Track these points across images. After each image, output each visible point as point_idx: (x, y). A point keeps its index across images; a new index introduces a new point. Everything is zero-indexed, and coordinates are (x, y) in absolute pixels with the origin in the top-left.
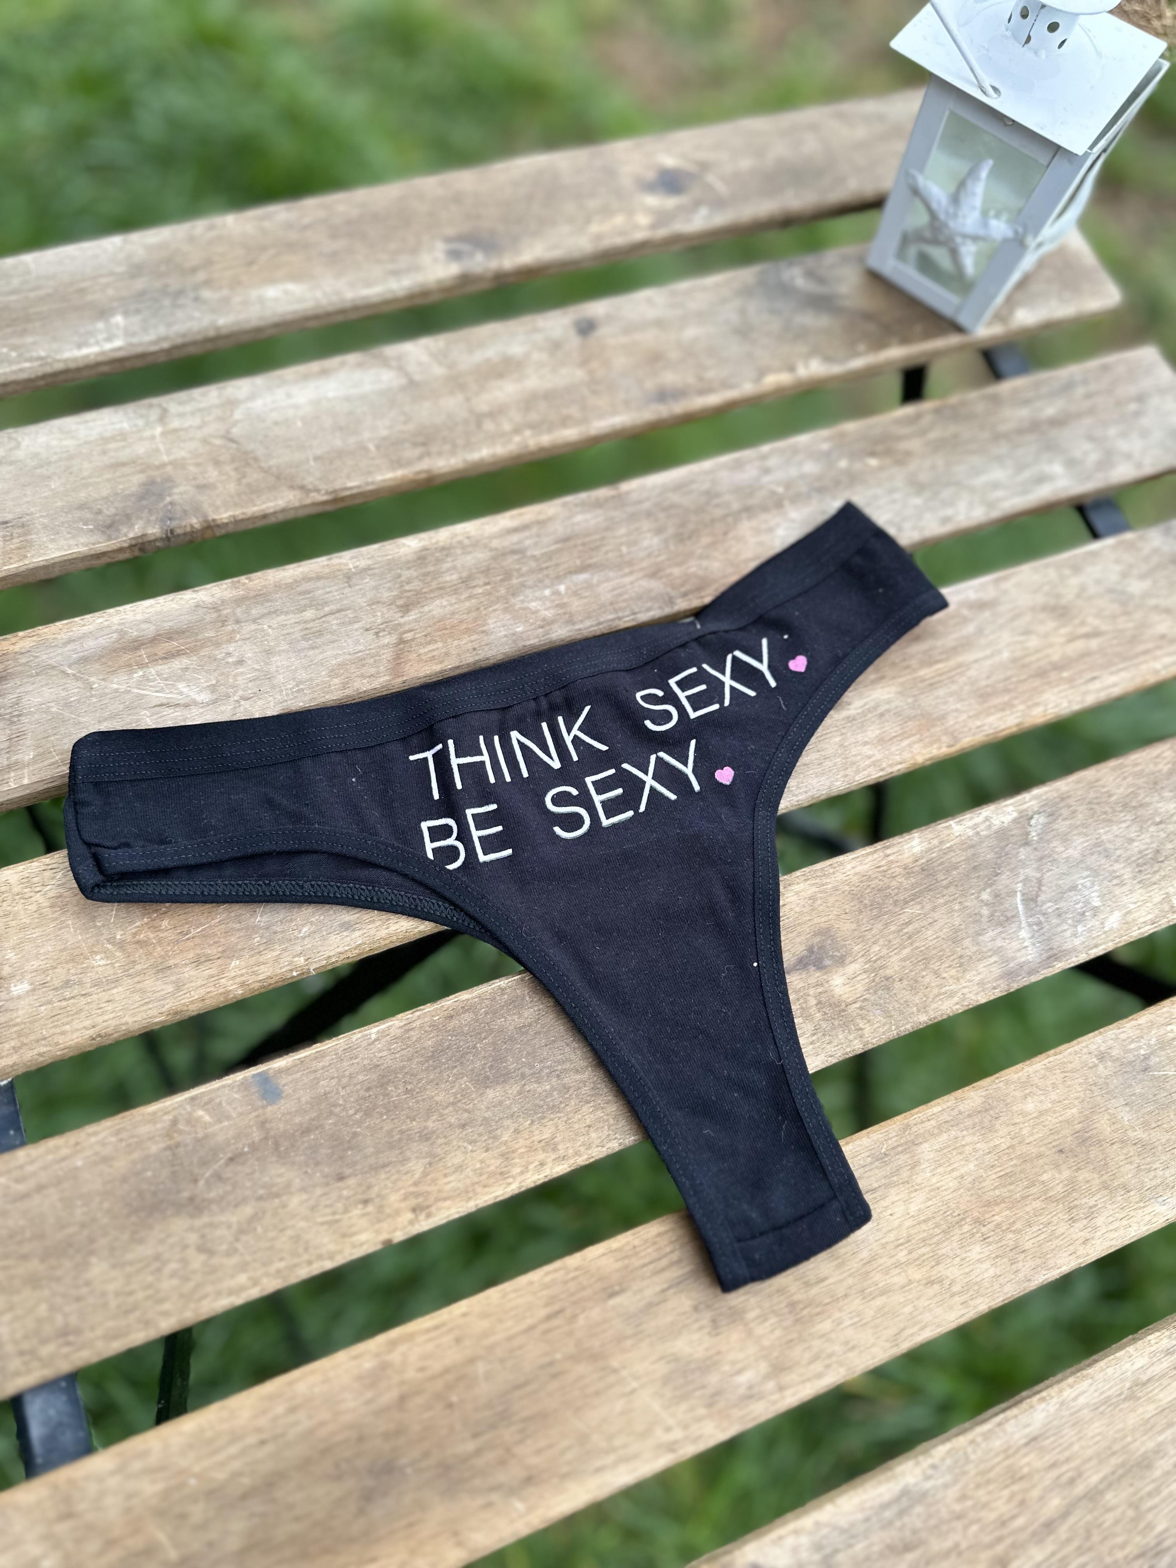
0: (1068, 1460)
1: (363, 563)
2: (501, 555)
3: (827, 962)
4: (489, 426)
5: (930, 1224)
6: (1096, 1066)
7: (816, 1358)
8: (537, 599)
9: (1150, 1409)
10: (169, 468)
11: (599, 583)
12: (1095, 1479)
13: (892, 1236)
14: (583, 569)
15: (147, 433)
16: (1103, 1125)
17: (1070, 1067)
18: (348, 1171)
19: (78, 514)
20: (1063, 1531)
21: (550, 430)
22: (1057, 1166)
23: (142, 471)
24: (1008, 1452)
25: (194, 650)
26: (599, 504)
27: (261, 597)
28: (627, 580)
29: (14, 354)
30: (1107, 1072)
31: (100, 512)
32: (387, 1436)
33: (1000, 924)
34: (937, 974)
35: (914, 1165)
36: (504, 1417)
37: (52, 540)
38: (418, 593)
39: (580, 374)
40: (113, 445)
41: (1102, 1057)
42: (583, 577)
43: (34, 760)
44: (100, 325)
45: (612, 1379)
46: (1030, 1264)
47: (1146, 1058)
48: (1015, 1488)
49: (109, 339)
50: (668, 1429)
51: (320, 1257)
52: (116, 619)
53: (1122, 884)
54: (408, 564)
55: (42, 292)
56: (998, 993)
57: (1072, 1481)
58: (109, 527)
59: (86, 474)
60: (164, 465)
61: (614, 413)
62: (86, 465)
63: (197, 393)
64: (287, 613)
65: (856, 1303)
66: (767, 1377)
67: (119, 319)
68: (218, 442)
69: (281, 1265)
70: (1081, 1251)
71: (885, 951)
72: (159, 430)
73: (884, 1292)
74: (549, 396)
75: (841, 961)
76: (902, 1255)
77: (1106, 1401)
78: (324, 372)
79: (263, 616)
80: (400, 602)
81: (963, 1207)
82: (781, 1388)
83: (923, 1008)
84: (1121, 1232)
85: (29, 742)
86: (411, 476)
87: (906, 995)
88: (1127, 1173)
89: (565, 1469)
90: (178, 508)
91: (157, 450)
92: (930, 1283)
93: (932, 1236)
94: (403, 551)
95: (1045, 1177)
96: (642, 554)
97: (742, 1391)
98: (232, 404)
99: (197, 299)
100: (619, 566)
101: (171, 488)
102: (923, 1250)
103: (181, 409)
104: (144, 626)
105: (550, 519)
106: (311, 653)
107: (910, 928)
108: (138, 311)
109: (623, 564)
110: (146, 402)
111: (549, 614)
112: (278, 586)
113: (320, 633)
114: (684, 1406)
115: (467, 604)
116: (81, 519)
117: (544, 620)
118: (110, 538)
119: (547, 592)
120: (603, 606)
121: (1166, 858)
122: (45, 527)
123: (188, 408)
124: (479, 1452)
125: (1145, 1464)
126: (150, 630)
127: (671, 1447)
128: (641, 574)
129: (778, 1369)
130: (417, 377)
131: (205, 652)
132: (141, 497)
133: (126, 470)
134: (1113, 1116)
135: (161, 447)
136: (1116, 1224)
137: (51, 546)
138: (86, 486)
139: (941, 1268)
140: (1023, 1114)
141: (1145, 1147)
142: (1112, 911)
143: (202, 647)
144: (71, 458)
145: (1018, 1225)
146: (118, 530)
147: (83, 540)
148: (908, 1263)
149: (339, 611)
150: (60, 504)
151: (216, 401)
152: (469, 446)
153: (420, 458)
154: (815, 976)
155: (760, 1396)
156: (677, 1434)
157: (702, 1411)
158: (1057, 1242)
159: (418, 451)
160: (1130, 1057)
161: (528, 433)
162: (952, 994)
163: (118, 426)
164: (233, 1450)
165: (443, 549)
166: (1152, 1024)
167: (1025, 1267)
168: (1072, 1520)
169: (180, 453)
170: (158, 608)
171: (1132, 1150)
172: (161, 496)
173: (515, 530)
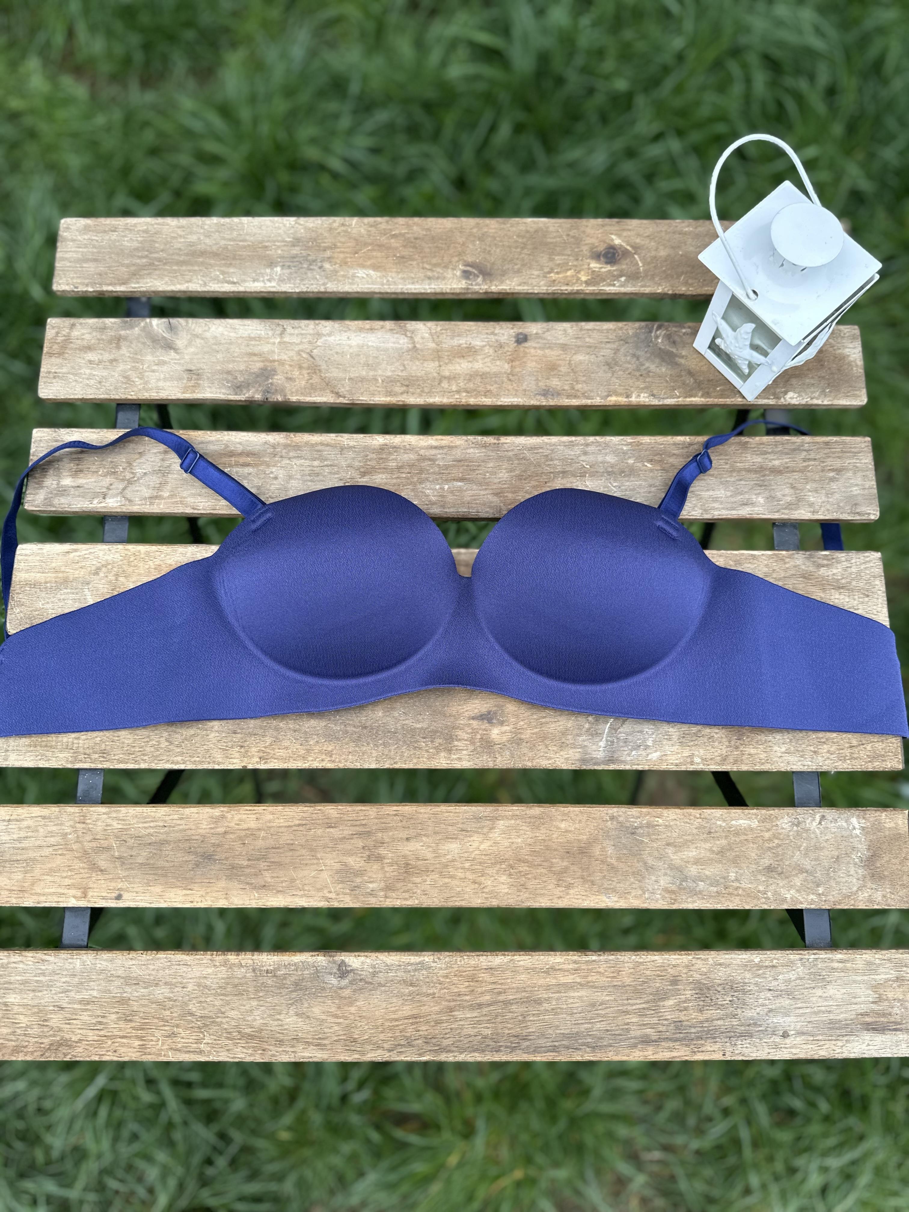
0: (502, 984)
1: (352, 443)
2: (424, 459)
3: (494, 721)
4: (445, 384)
5: (487, 858)
6: (607, 821)
7: (407, 891)
8: (431, 489)
9: (554, 981)
10: (276, 363)
11: (467, 490)
12: (511, 997)
13: (466, 855)
14: (461, 480)
15: (271, 341)
16: (597, 851)
17: (593, 816)
18: (239, 731)
19: (225, 376)
20: (485, 1010)
21: (476, 396)
22: (562, 858)
23: (263, 361)
24: (475, 967)
25: (255, 465)
26: (485, 446)
27: (297, 447)
28: (482, 493)
29: (221, 277)
30: (611, 826)
31: (236, 378)
32: (214, 845)
33: (592, 735)
34: (547, 746)
35: (492, 828)
36: (264, 858)
37: (210, 387)
38: (373, 468)
39: (506, 366)
40: (253, 343)
41: (612, 818)
42: (460, 484)
43: (168, 497)
44: (268, 271)
45: (315, 861)
46: (527, 895)
47: (636, 828)
48: (471, 984)
49: (269, 280)
50: (330, 892)
51: (214, 762)
52: (226, 438)
53: (670, 740)
54: (374, 451)
55: (246, 244)
56: (573, 767)
57: (500, 993)
58: (238, 387)
59: (236, 355)
60: (274, 361)
61: (516, 395)
62: (237, 350)
63: (304, 323)
64: (306, 459)
65: (436, 876)
66: (382, 890)
67: (278, 269)
68: (304, 355)
69: (198, 759)
70: (555, 901)
71: (525, 726)
72: (278, 340)
73: (452, 877)
74: (483, 376)
75: (502, 723)
76: (467, 865)
77: (534, 969)
78: (372, 329)
79: (295, 457)
80: (362, 470)
81: (507, 857)
82: (386, 897)
83: (532, 760)
84: (580, 901)
85: (168, 488)
86: (394, 402)
87: (525, 750)
88: (597, 877)
89: (281, 889)
90: (274, 387)
91: (273, 352)
92: (474, 882)
93: (485, 863)
94: (375, 442)
95: (554, 860)
96: (496, 481)
97: (368, 890)
98: (319, 335)
99: (321, 267)
100: (481, 484)
101: (274, 375)
102: (478, 867)
103: (292, 331)
104: (238, 446)
105: (456, 447)
106: (309, 483)
107: (544, 720)
108: (289, 267)
109: (484, 483)
110: (277, 321)
111: (434, 499)
112: (307, 443)
113: (318, 475)
114: (340, 886)
115: (395, 481)
116: (226, 379)
117: (430, 501)
118: (236, 394)
119: (438, 487)
120: (464, 503)
121: (703, 736)
122: (208, 379)
123: (296, 331)
124: (248, 866)
125: (538, 1002)
126: (240, 448)
127: (328, 900)
128: (491, 492)
129: (389, 888)
130: (418, 346)
131: (261, 468)
132: (257, 376)
133: (256, 358)
134: (604, 848)
135: (276, 350)
136: (579, 897)
137: (208, 389)
138: (234, 361)
139: (483, 878)
140: (558, 828)
141: (613, 868)
142: (656, 751)
143: (261, 465)
144: (231, 344)
145: (529, 876)
146: (241, 391)
147: (223, 391)
148: (468, 869)
149: (331, 465)
150: (219, 368)
151: (311, 332)
152: (430, 393)
153: (402, 393)
154: (486, 725)
155: (375, 896)
156: (333, 895)
157: (348, 891)
158: (546, 892)
159: (404, 388)
160: (628, 824)
161: (464, 394)
162: (550, 759)
163: (259, 332)
164: (152, 824)
165: (395, 447)
166: (649, 813)
167: (524, 895)
168: (492, 1008)
169: (284, 357)
170: (247, 438)
171: (605, 867)
172: (267, 378)
173: (436, 448)
